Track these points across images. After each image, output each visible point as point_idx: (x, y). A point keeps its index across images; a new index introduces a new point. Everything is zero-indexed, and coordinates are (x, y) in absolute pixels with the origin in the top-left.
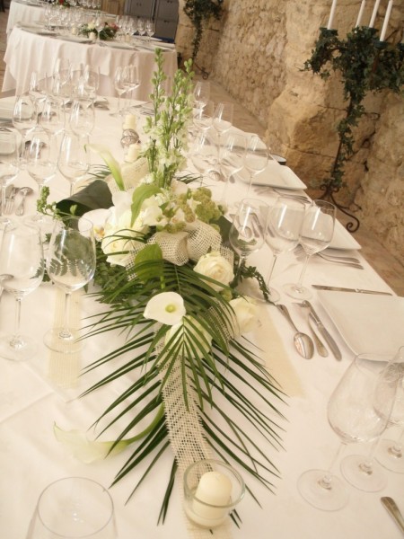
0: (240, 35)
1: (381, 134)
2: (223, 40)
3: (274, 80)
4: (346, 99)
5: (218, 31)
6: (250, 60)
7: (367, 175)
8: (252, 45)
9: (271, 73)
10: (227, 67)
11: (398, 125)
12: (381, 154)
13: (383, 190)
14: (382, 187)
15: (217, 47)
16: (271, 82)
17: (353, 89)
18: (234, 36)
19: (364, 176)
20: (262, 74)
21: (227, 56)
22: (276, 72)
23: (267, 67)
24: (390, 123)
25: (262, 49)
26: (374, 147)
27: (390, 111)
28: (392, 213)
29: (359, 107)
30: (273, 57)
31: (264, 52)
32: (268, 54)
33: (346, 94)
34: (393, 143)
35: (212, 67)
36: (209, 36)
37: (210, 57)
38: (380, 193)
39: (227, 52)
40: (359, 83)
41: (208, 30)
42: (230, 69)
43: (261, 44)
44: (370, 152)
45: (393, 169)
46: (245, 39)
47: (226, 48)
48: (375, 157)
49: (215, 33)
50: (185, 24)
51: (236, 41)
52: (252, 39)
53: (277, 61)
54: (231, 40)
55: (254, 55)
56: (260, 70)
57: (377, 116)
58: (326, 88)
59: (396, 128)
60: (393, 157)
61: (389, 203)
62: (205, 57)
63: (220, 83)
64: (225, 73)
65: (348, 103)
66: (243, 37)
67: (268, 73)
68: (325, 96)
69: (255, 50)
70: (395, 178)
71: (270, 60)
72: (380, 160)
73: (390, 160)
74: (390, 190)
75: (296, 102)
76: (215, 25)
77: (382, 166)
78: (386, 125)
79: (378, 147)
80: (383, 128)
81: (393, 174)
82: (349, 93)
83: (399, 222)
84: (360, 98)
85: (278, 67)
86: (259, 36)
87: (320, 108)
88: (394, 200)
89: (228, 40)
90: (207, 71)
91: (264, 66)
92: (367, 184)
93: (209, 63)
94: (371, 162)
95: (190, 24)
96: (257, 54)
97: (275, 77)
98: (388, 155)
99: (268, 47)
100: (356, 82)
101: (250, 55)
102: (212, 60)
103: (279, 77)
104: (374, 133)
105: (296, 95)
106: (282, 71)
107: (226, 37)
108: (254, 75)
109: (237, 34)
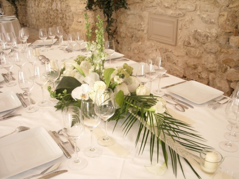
0: (37, 4)
1: (120, 27)
2: (28, 8)
3: (61, 19)
4: (105, 17)
5: (24, 5)
6: (46, 14)
7: (119, 45)
8: (44, 7)
9: (58, 17)
10: (35, 20)
11: (126, 21)
12: (123, 35)
13: (129, 49)
14: (128, 48)
15: (26, 12)
16: (60, 21)
17: (107, 12)
18: (33, 5)
19: (118, 46)
20: (55, 18)
21: (33, 15)
22: (61, 16)
23: (55, 15)
24: (123, 21)
25: (50, 8)
26: (119, 33)
27: (121, 17)
28: (136, 57)
29: (112, 19)
30: (57, 10)
31: (52, 9)
32: (54, 9)
33: (105, 15)
34: (127, 29)
35: (27, 22)
36: (21, 8)
37: (24, 18)
38: (128, 50)
39: (32, 14)
40: (109, 10)
41: (19, 6)
42: (36, 20)
43: (49, 6)
44: (117, 36)
45: (130, 39)
46: (40, 5)
47: (31, 11)
48: (120, 37)
49: (23, 7)
50: (7, 5)
51: (35, 8)
52: (43, 5)
53: (60, 11)
54: (32, 7)
55: (47, 11)
56: (52, 17)
57: (116, 21)
58: (93, 15)
59: (126, 23)
60: (128, 35)
61: (134, 53)
62: (22, 18)
63: (34, 28)
64: (35, 23)
65: (106, 19)
66: (38, 5)
67: (57, 17)
68: (94, 19)
69: (46, 9)
70: (133, 42)
71: (56, 11)
72: (124, 38)
73: (128, 36)
74: (132, 48)
75: (82, 25)
76: (22, 3)
77: (125, 40)
78: (121, 23)
79: (121, 33)
80: (120, 25)
81: (131, 41)
82: (106, 15)
83: (141, 59)
84: (111, 15)
85: (61, 13)
86: (47, 3)
87: (93, 24)
88: (136, 51)
89: (31, 8)
90: (25, 24)
91: (54, 15)
92: (121, 49)
93: (25, 21)
94: (119, 40)
95: (10, 5)
96: (49, 11)
97: (61, 18)
98: (126, 34)
99: (53, 6)
100: (107, 9)
101: (45, 12)
102: (26, 19)
103: (63, 17)
104: (117, 27)
105: (81, 22)
106: (63, 14)
107: (29, 7)
108: (50, 20)
109: (35, 4)
